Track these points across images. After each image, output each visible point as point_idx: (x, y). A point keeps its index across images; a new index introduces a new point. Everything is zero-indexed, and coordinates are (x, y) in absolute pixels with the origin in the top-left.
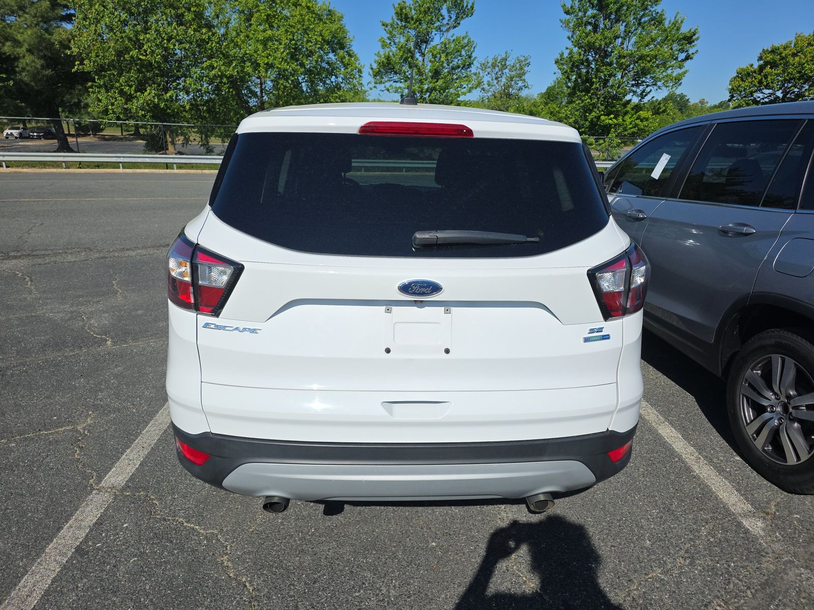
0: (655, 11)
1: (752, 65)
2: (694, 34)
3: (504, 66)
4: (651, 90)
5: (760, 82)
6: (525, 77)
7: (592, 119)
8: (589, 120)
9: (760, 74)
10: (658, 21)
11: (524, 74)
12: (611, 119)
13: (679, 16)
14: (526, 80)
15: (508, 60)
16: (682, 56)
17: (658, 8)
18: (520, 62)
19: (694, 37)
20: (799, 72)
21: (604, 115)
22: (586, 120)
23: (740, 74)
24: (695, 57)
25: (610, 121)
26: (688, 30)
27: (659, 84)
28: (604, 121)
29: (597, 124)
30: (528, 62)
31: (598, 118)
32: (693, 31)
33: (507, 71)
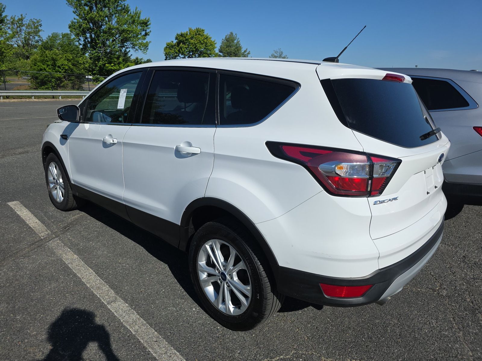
0: (124, 4)
1: (173, 42)
2: (148, 22)
3: (22, 25)
4: (130, 51)
5: (179, 51)
6: (40, 33)
7: (100, 66)
8: (98, 66)
9: (178, 47)
10: (126, 10)
11: (39, 31)
12: (112, 66)
13: (137, 10)
14: (41, 36)
15: (24, 20)
16: (143, 33)
17: (126, 3)
18: (34, 23)
19: (148, 23)
20: (195, 48)
21: (107, 63)
22: (96, 66)
23: (168, 46)
24: (150, 34)
25: (112, 68)
26: (145, 19)
27: (136, 47)
28: (108, 67)
29: (104, 69)
30: (40, 24)
31: (104, 65)
32: (147, 19)
33: (24, 28)
